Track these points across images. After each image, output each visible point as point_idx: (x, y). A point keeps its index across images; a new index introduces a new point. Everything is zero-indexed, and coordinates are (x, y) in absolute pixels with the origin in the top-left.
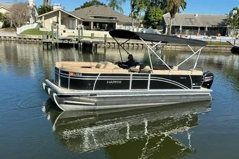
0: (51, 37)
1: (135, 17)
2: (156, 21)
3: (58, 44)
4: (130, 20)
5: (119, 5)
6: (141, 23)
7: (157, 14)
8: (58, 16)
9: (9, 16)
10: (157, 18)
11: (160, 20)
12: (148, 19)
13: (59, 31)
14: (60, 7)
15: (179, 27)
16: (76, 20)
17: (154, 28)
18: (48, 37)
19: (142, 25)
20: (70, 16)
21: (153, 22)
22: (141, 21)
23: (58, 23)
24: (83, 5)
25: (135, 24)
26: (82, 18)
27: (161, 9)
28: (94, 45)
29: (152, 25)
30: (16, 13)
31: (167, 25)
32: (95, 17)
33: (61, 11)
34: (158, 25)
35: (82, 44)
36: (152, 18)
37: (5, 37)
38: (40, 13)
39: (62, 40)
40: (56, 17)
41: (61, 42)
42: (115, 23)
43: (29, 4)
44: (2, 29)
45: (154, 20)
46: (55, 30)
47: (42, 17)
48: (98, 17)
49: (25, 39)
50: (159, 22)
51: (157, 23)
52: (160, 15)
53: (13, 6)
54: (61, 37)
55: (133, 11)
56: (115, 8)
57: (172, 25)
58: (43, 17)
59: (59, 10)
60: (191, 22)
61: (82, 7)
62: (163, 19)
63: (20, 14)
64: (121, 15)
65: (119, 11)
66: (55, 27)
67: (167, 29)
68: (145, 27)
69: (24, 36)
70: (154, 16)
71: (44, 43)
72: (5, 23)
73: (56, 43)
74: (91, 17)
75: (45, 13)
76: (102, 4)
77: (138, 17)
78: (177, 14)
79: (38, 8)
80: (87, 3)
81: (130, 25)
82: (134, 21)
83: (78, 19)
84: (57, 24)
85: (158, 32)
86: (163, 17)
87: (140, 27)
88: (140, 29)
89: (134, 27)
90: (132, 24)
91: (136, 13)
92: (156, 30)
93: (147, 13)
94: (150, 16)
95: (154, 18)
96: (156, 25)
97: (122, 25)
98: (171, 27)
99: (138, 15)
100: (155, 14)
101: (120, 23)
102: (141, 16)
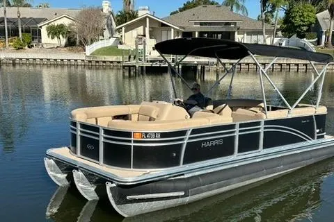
0: (134, 58)
1: (267, 21)
2: (303, 25)
3: (145, 69)
4: (258, 26)
5: (241, 3)
6: (278, 30)
7: (305, 14)
8: (145, 26)
9: (75, 28)
10: (306, 20)
11: (311, 23)
12: (291, 22)
13: (146, 49)
14: (148, 12)
16: (172, 30)
17: (301, 36)
18: (130, 58)
19: (280, 33)
20: (163, 25)
21: (299, 26)
22: (279, 26)
23: (145, 36)
24: (182, 6)
25: (268, 32)
26: (180, 27)
27: (313, 4)
28: (200, 68)
29: (298, 32)
30: (84, 24)
31: (324, 30)
32: (201, 24)
33: (149, 18)
34: (307, 31)
35: (180, 67)
36: (297, 21)
37: (69, 60)
38: (119, 23)
39: (151, 61)
40: (142, 27)
41: (149, 64)
42: (234, 32)
43: (102, 10)
44: (66, 49)
45: (302, 23)
46: (141, 47)
47: (121, 28)
48: (206, 24)
49: (97, 62)
50: (309, 26)
51: (305, 28)
52: (311, 14)
53: (81, 13)
54: (149, 57)
55: (264, 10)
56: (234, 8)
58: (123, 29)
59: (147, 17)
61: (181, 10)
62: (317, 21)
63: (90, 25)
64: (245, 19)
65: (240, 12)
66: (140, 43)
67: (324, 37)
68: (285, 36)
69: (96, 58)
70: (300, 16)
71: (124, 67)
72: (69, 39)
73: (142, 67)
74: (196, 23)
75: (126, 22)
76: (212, 3)
77: (273, 21)
79: (115, 15)
80: (188, 3)
81: (260, 33)
82: (267, 27)
83: (174, 28)
84: (144, 38)
85: (308, 43)
86: (317, 18)
87: (276, 35)
88: (276, 40)
89: (266, 36)
90: (262, 32)
91: (269, 14)
92: (305, 39)
93: (288, 13)
94: (293, 18)
95: (301, 20)
96: (305, 31)
97: (245, 35)
98: (331, 33)
99: (273, 16)
100: (302, 13)
101: (241, 32)
102: (278, 18)
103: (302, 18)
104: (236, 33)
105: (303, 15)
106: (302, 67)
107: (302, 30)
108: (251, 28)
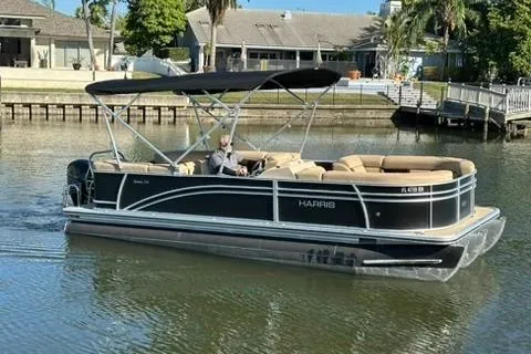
1: (95, 21)
2: (164, 34)
4: (79, 30)
6: (117, 40)
7: (167, 11)
10: (168, 23)
11: (178, 31)
12: (140, 25)
15: (239, 50)
17: (162, 54)
19: (121, 46)
21: (157, 34)
22: (118, 33)
25: (99, 43)
29: (155, 46)
31: (202, 45)
34: (172, 44)
36: (153, 24)
42: (28, 41)
45: (160, 29)
50: (175, 34)
51: (168, 39)
52: (176, 13)
57: (215, 45)
60: (274, 35)
62: (188, 26)
64: (49, 13)
67: (201, 56)
68: (131, 52)
70: (157, 16)
77: (106, 21)
78: (229, 11)
81: (82, 44)
82: (96, 32)
85: (175, 67)
86: (187, 21)
87: (114, 51)
88: (116, 60)
89: (96, 51)
90: (88, 42)
91: (97, 7)
92: (169, 60)
93: (134, 8)
94: (144, 17)
95: (160, 23)
96: (168, 45)
97: (53, 46)
98: (214, 51)
99: (105, 11)
100: (161, 9)
101: (45, 40)
102: (116, 17)
103: (161, 20)
104: (33, 42)
105: (162, 14)
106: (167, 114)
107: (162, 42)
108: (65, 33)
